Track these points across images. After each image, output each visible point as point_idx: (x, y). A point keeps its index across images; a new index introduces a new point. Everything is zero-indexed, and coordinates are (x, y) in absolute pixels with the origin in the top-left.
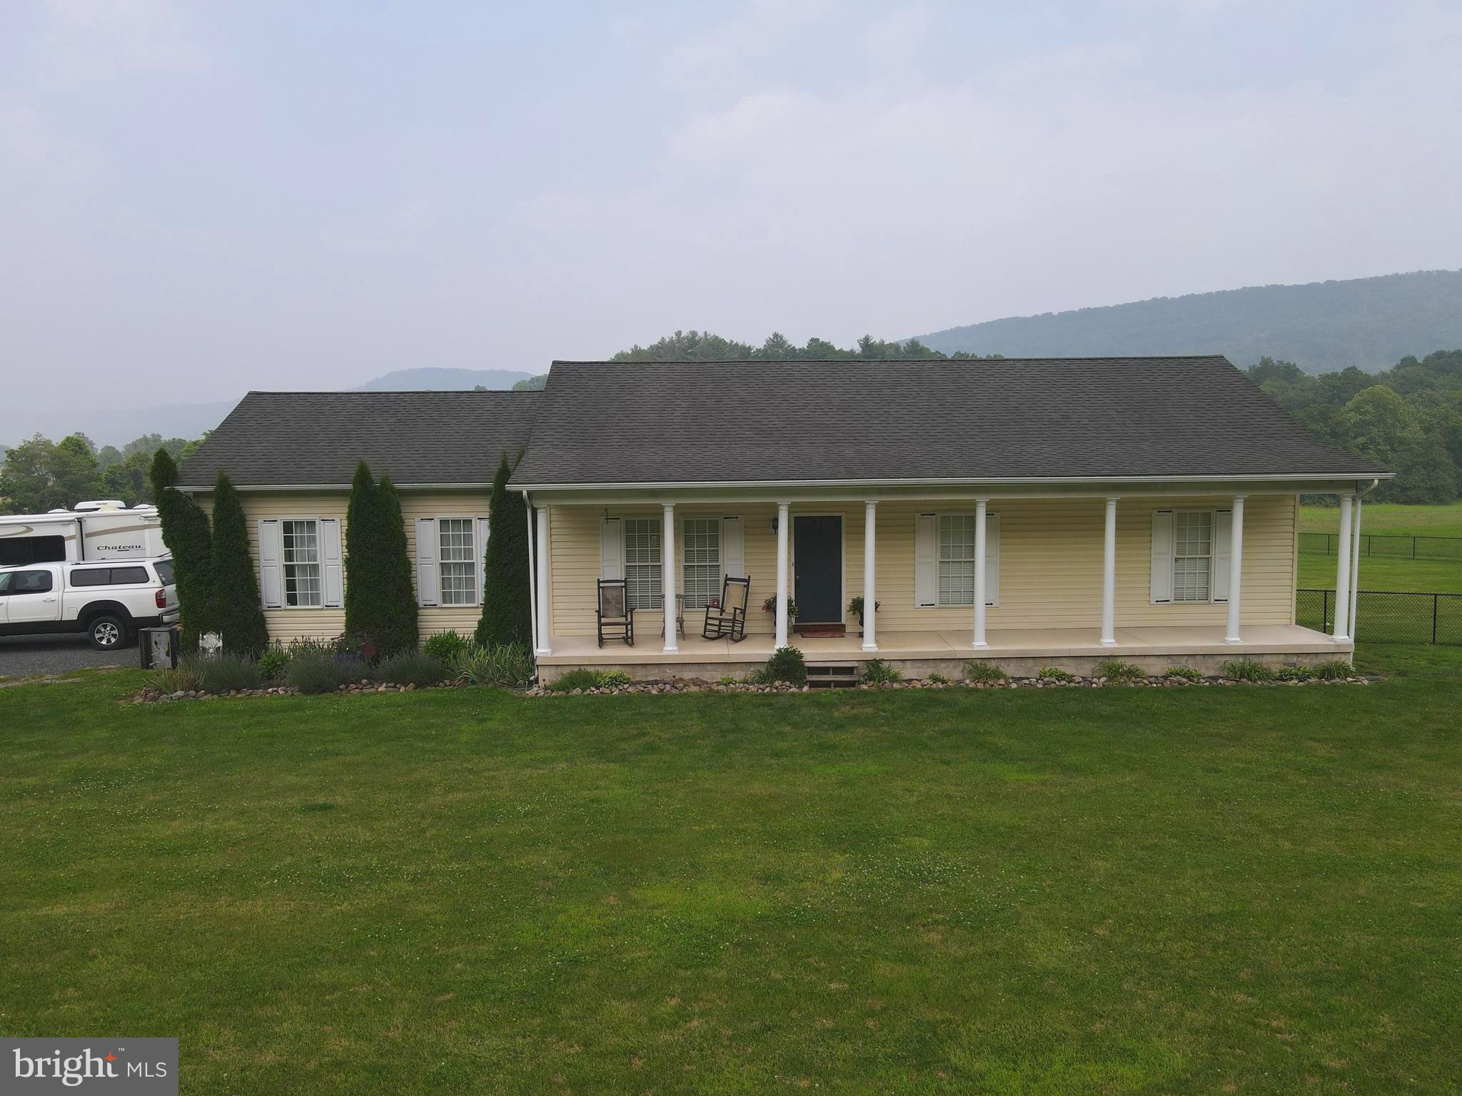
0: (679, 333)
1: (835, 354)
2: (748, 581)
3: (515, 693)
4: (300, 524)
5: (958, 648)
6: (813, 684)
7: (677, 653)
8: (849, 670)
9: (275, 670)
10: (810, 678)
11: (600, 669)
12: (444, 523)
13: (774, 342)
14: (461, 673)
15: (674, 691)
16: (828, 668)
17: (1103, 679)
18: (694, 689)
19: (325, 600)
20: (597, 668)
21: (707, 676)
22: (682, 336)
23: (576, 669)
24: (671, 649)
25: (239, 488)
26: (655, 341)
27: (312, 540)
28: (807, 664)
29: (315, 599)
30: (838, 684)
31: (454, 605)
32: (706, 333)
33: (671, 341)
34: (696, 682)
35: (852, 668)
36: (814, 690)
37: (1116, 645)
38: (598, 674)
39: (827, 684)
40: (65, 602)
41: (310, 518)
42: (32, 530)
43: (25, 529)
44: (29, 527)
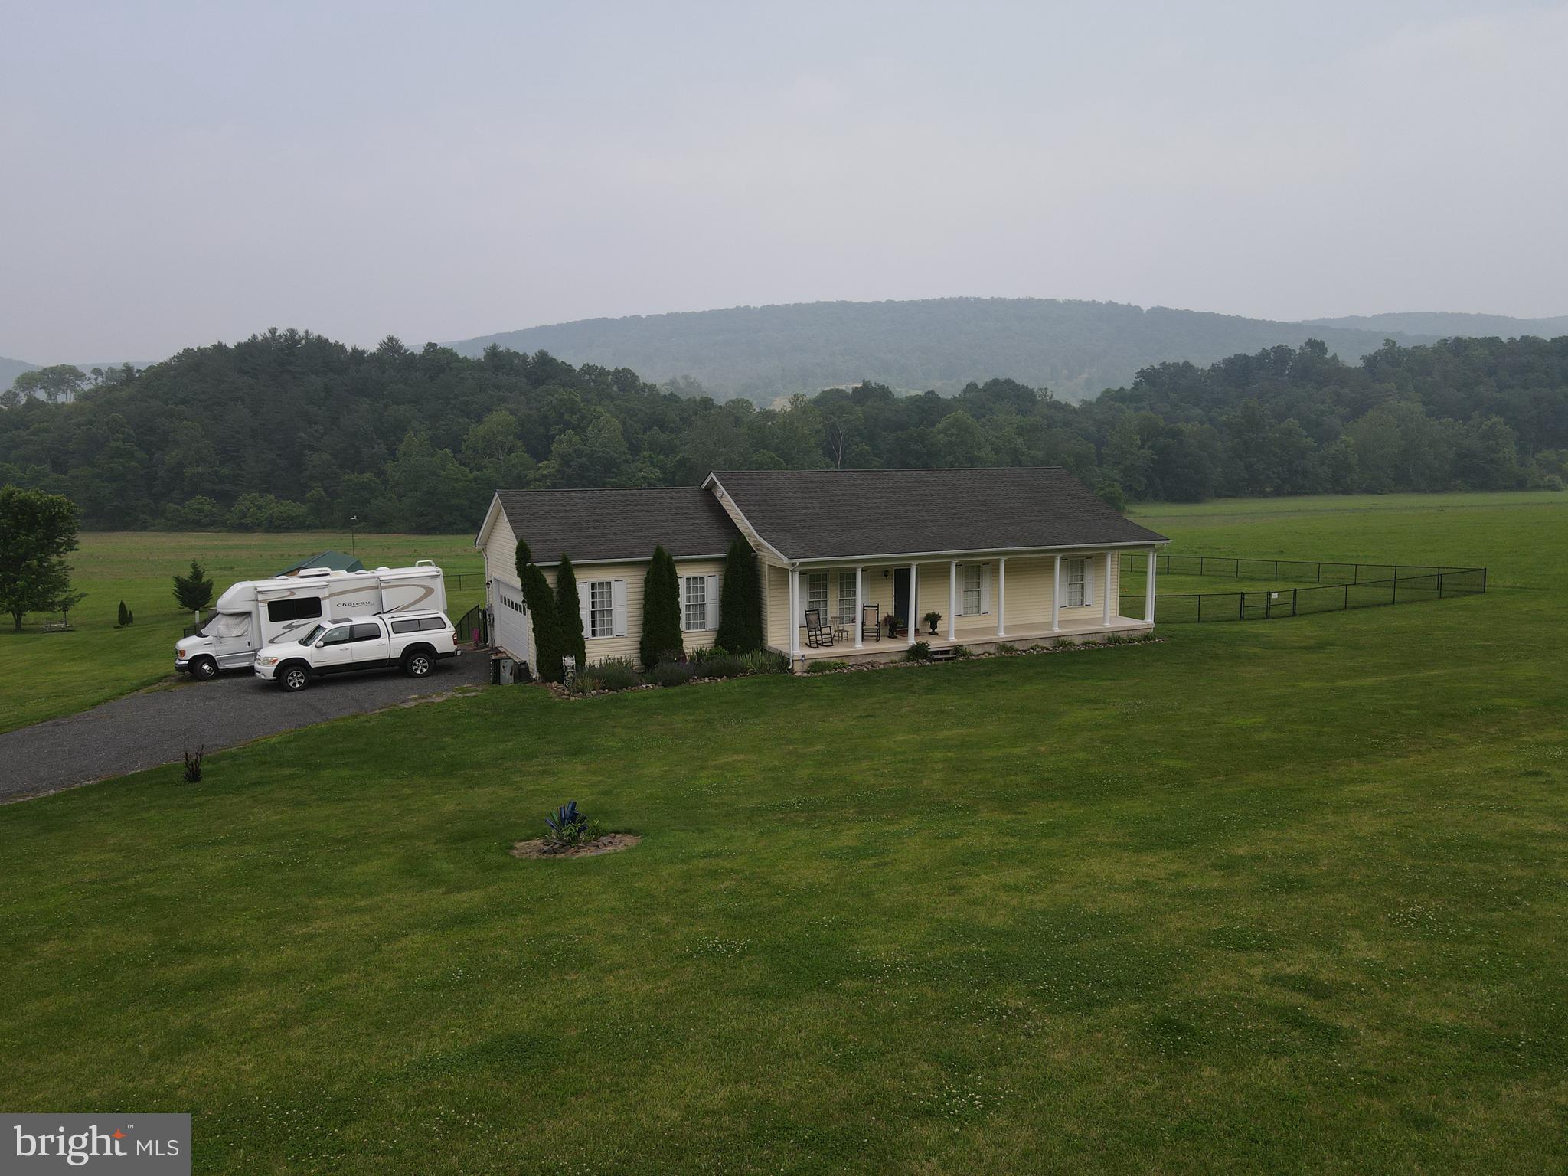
0: (273, 331)
1: (461, 362)
2: (878, 607)
3: (784, 677)
4: (601, 584)
5: (993, 638)
6: (936, 660)
7: (865, 648)
8: (947, 652)
10: (936, 657)
11: (826, 660)
12: (688, 579)
13: (388, 345)
14: (745, 669)
16: (938, 651)
17: (1061, 648)
19: (615, 633)
22: (278, 334)
23: (814, 661)
24: (859, 646)
25: (573, 562)
26: (244, 339)
27: (611, 594)
28: (930, 650)
29: (610, 632)
30: (946, 659)
32: (307, 332)
33: (265, 339)
35: (949, 651)
36: (937, 663)
37: (1060, 631)
39: (940, 660)
40: (390, 645)
41: (607, 580)
42: (294, 594)
43: (289, 593)
44: (292, 591)
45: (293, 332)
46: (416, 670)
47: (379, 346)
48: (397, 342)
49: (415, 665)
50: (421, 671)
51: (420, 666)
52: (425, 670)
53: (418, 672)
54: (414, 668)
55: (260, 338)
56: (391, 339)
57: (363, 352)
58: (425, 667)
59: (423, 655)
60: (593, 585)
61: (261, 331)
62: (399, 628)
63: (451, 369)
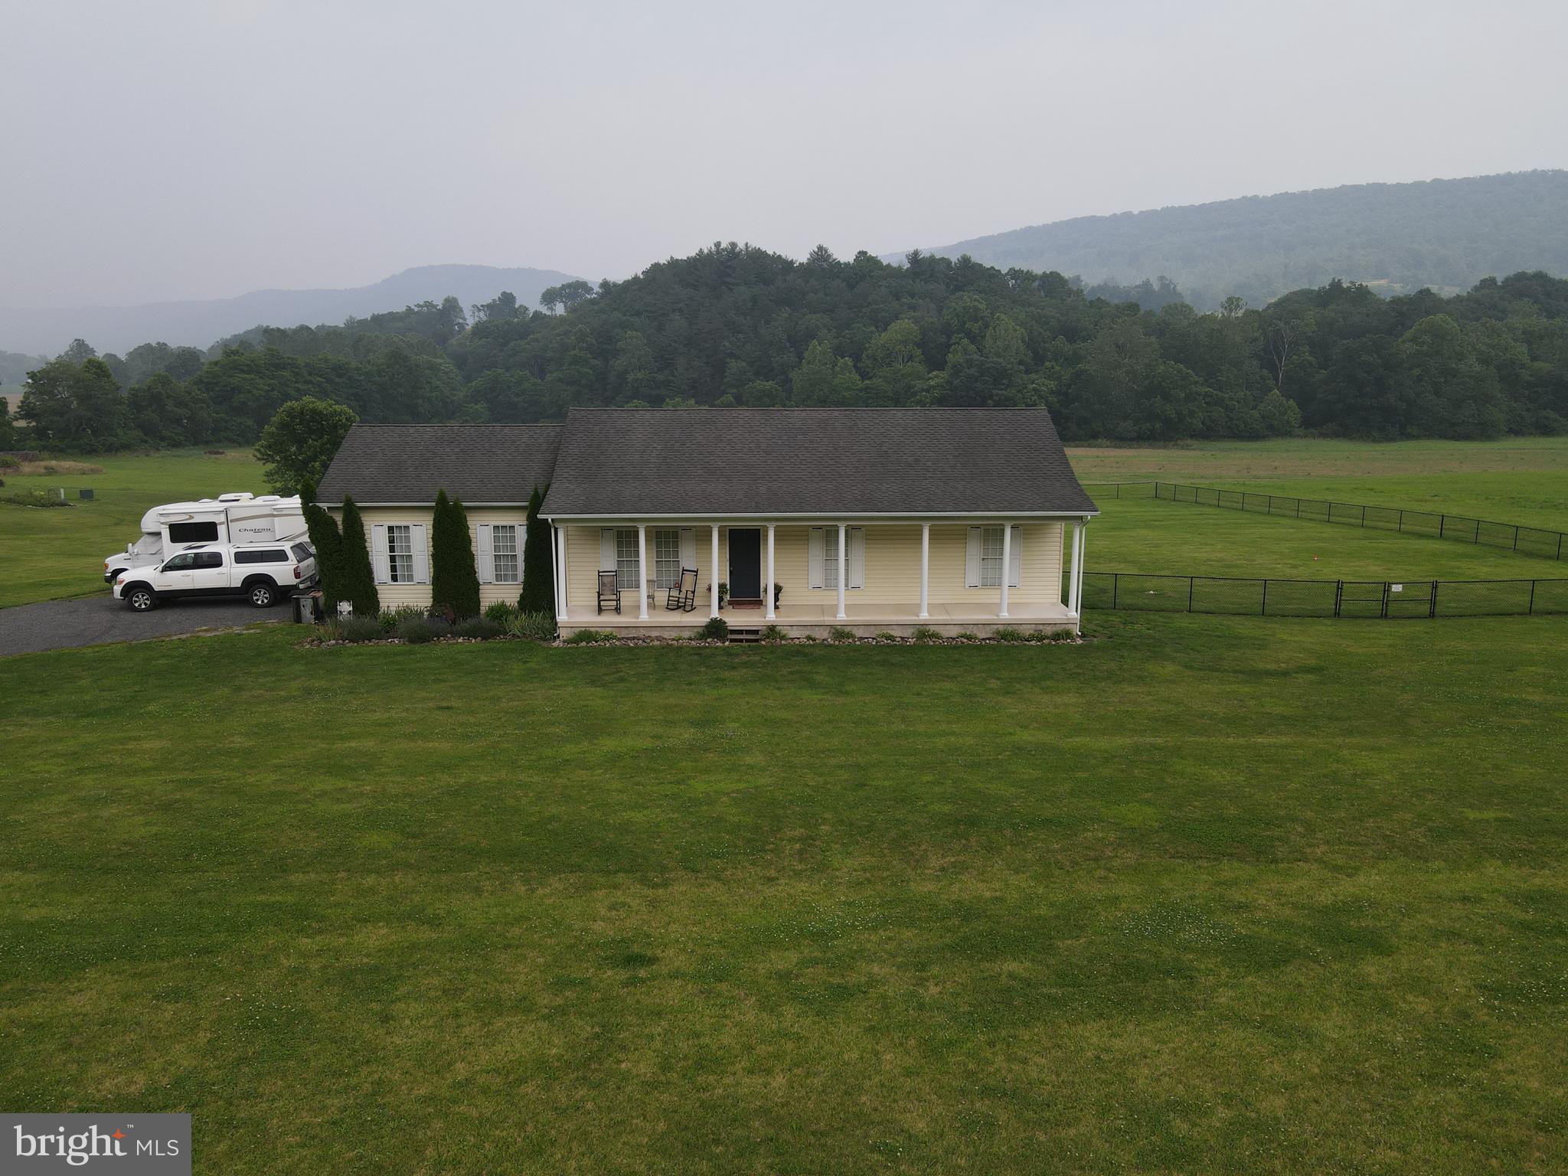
0: (718, 244)
1: (883, 269)
2: (697, 572)
3: (545, 644)
4: (399, 527)
5: (828, 619)
6: (732, 641)
7: (648, 620)
8: (756, 632)
9: (390, 626)
10: (730, 636)
11: (599, 629)
12: (496, 528)
13: (818, 255)
14: (510, 631)
15: (644, 644)
16: (743, 630)
18: (656, 643)
19: (416, 579)
20: (596, 629)
21: (666, 634)
22: (722, 247)
23: (583, 629)
24: (645, 617)
25: (359, 504)
26: (693, 252)
27: (408, 539)
28: (729, 628)
29: (410, 578)
30: (747, 641)
31: (503, 583)
32: (747, 244)
33: (710, 253)
34: (658, 638)
35: (758, 631)
36: (731, 644)
37: (929, 617)
38: (597, 632)
39: (741, 641)
40: (231, 575)
41: (406, 524)
42: (193, 518)
43: (188, 517)
44: (191, 515)
45: (734, 245)
46: (257, 600)
47: (809, 256)
48: (826, 252)
49: (256, 595)
50: (263, 601)
51: (261, 597)
52: (266, 601)
53: (259, 602)
54: (255, 598)
55: (706, 251)
56: (820, 248)
57: (792, 262)
58: (266, 598)
59: (264, 586)
60: (391, 529)
61: (707, 245)
62: (242, 558)
63: (872, 277)
